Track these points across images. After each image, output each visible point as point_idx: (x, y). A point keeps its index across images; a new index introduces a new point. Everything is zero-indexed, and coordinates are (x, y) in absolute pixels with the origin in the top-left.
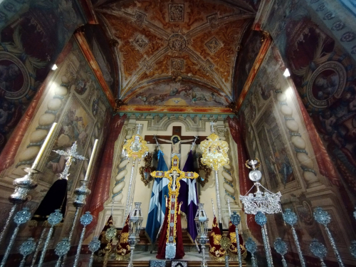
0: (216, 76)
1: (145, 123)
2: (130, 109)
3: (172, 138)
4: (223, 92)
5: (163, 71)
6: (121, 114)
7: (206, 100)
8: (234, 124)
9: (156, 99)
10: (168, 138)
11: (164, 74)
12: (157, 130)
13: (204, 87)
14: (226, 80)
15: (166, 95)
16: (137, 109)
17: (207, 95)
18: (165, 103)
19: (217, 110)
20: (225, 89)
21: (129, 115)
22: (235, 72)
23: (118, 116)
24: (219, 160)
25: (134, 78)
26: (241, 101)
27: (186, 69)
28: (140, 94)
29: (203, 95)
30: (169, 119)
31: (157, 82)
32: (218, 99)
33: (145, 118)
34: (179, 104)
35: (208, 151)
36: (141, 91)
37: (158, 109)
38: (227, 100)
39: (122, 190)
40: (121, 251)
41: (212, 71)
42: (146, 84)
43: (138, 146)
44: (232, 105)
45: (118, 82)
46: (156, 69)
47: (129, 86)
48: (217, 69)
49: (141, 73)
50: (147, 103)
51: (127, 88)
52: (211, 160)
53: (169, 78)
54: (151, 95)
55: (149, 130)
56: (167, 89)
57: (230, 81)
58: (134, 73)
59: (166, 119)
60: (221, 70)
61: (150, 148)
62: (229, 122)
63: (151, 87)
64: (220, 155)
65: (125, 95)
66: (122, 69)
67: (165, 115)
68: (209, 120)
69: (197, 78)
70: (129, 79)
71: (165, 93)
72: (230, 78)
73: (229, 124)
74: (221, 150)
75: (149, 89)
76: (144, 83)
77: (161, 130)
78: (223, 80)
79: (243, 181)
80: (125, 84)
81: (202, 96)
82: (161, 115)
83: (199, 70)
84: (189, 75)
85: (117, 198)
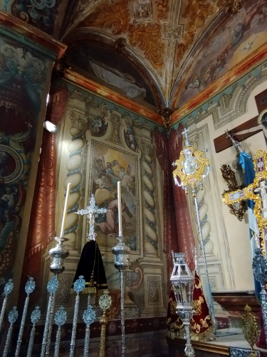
1: (209, 120)
2: (183, 112)
3: (260, 118)
5: (202, 18)
6: (176, 127)
9: (213, 70)
10: (252, 123)
11: (209, 18)
12: (231, 120)
15: (226, 51)
16: (190, 107)
18: (229, 65)
21: (184, 122)
23: (174, 131)
25: (169, 66)
28: (190, 80)
30: (244, 87)
31: (206, 41)
33: (207, 112)
36: (189, 75)
37: (220, 83)
39: (209, 235)
42: (192, 59)
43: (192, 164)
45: (154, 86)
46: (191, 24)
47: (168, 81)
49: (173, 46)
50: (202, 88)
51: (168, 86)
53: (222, 18)
54: (203, 70)
55: (216, 128)
56: (224, 38)
58: (165, 59)
59: (240, 90)
61: (228, 156)
63: (200, 57)
65: (170, 99)
66: (151, 66)
67: (235, 85)
70: (164, 72)
71: (223, 50)
75: (199, 62)
76: (189, 59)
77: (238, 115)
80: (163, 83)
82: (228, 91)
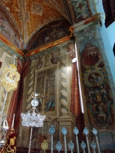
0: (25, 27)
4: (23, 39)
7: (10, 35)
14: (29, 34)
17: (12, 33)
19: (14, 48)
20: (25, 39)
22: (36, 34)
24: (12, 85)
27: (8, 3)
29: (9, 31)
32: (18, 41)
38: (22, 46)
41: (25, 22)
44: (25, 52)
48: (28, 23)
52: (7, 83)
57: (30, 37)
60: (30, 26)
62: (18, 61)
68: (6, 51)
69: (11, 16)
72: (31, 35)
73: (18, 62)
74: (15, 79)
78: (27, 33)
81: (8, 31)
83: (17, 13)
84: (7, 8)
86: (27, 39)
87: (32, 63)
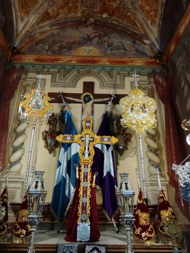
0: (140, 17)
1: (48, 78)
2: (29, 59)
3: (82, 97)
4: (148, 39)
5: (70, 10)
6: (18, 66)
7: (125, 49)
8: (160, 80)
9: (62, 48)
10: (77, 96)
11: (72, 15)
12: (64, 86)
13: (124, 32)
14: (153, 22)
15: (74, 42)
16: (37, 60)
17: (127, 43)
18: (73, 53)
19: (139, 62)
20: (151, 36)
21: (27, 67)
22: (165, 11)
24: (144, 122)
25: (32, 19)
26: (172, 48)
27: (101, 7)
28: (41, 41)
29: (122, 44)
30: (79, 72)
31: (63, 25)
32: (140, 48)
33: (48, 71)
34: (91, 54)
35: (129, 110)
36: (42, 37)
37: (64, 59)
38: (152, 50)
39: (21, 159)
40: (19, 232)
41: (135, 9)
42: (47, 28)
43: (39, 104)
44: (159, 55)
46: (62, 7)
47: (26, 29)
48: (141, 7)
49: (42, 11)
50: (50, 53)
51: (24, 32)
52: (134, 122)
53: (78, 21)
54: (54, 42)
55: (52, 86)
56: (76, 34)
57: (157, 24)
58: (32, 12)
59: (74, 73)
60: (147, 8)
61: (56, 108)
63: (55, 32)
64: (145, 115)
65: (21, 42)
66: (17, 6)
67: (73, 67)
68: (129, 75)
69: (115, 20)
70: (26, 20)
71: (73, 40)
72: (157, 20)
73: (155, 80)
75: (53, 35)
76: (46, 26)
77: (69, 86)
78: (149, 22)
79: (171, 149)
80: (20, 27)
81: (120, 44)
82: (68, 68)
83: (118, 8)
84: (104, 16)
85: (15, 168)
86: (154, 33)
87: (177, 66)
